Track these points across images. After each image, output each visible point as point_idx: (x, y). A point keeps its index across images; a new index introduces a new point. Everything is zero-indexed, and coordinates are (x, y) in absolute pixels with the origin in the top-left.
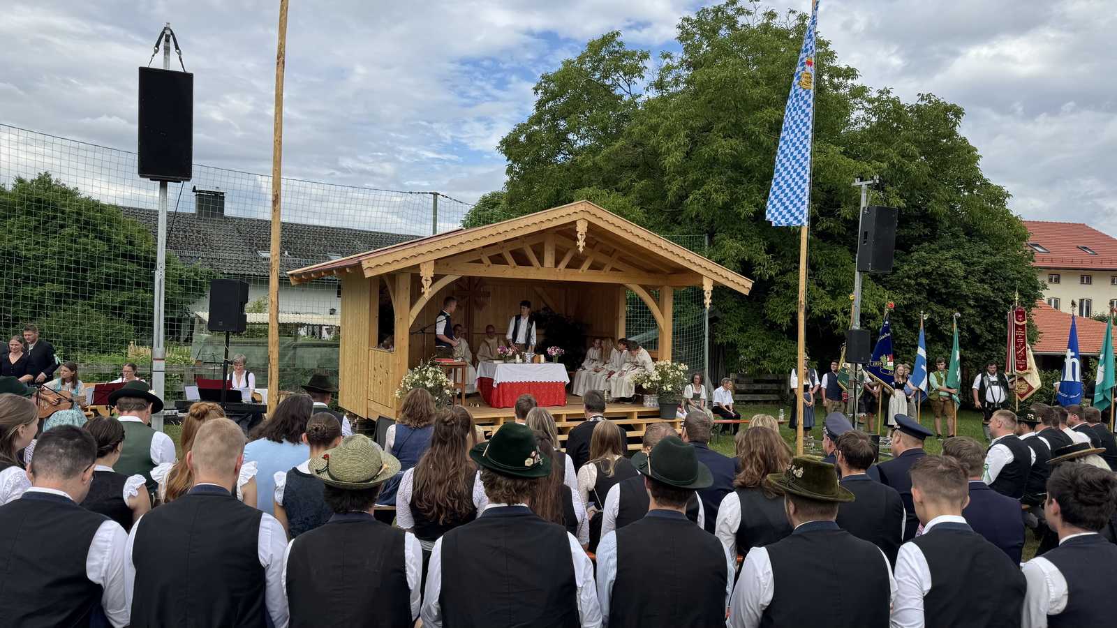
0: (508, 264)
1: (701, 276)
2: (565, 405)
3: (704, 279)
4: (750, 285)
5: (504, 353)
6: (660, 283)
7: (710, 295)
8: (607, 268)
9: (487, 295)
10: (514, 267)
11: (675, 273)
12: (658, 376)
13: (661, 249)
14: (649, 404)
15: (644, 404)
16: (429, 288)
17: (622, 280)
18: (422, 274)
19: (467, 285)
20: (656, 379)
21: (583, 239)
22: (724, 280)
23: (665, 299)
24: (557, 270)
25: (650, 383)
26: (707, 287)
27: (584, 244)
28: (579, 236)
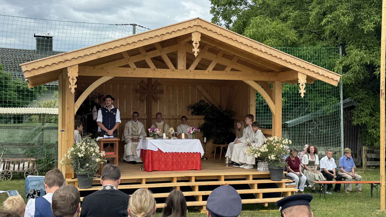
0: (149, 68)
1: (297, 72)
2: (200, 169)
3: (299, 74)
4: (338, 78)
5: (153, 132)
6: (272, 79)
7: (304, 86)
8: (228, 69)
9: (162, 92)
10: (154, 70)
11: (283, 71)
12: (266, 149)
14: (262, 169)
15: (258, 169)
16: (75, 85)
17: (240, 77)
18: (69, 74)
19: (147, 85)
20: (264, 151)
21: (197, 47)
22: (316, 75)
23: (276, 91)
24: (188, 71)
25: (260, 154)
26: (302, 81)
27: (198, 50)
28: (194, 44)
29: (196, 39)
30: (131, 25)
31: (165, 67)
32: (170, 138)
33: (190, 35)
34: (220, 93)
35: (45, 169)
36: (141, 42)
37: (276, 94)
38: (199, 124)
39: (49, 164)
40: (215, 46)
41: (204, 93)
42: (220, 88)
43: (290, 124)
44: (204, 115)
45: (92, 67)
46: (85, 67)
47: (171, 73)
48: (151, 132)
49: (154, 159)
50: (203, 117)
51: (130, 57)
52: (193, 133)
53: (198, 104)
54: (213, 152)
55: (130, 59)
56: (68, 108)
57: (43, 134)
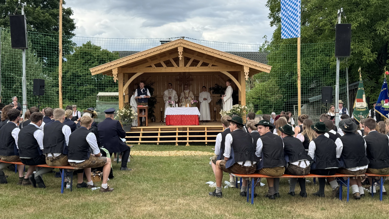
0: (163, 67)
1: (243, 66)
2: (198, 125)
4: (270, 68)
7: (248, 74)
8: (210, 65)
10: (166, 68)
16: (116, 78)
17: (218, 70)
18: (113, 73)
19: (183, 77)
24: (185, 67)
26: (246, 71)
27: (182, 56)
28: (179, 53)
29: (180, 50)
31: (172, 66)
36: (149, 54)
43: (311, 100)
45: (131, 68)
47: (176, 69)
52: (194, 103)
55: (151, 62)
56: (120, 90)
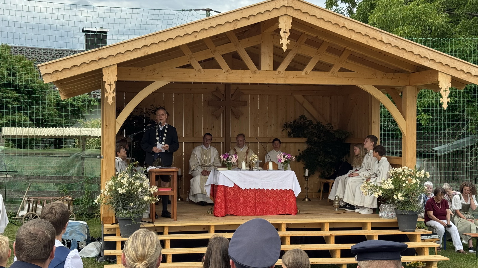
0: (220, 68)
1: (436, 72)
2: (296, 214)
3: (440, 75)
5: (227, 159)
6: (401, 83)
7: (448, 92)
8: (335, 69)
9: (245, 104)
10: (227, 71)
11: (417, 71)
12: (391, 184)
13: (382, 44)
14: (386, 215)
15: (380, 214)
16: (113, 93)
17: (353, 81)
18: (105, 78)
19: (223, 95)
20: (388, 188)
21: (287, 37)
22: (466, 75)
23: (407, 100)
24: (276, 72)
25: (381, 192)
26: (444, 84)
27: (288, 42)
28: (282, 34)
29: (285, 25)
30: (203, 10)
31: (245, 67)
32: (251, 169)
33: (276, 20)
34: (330, 105)
35: (85, 212)
36: (205, 32)
37: (407, 105)
38: (299, 150)
39: (91, 205)
40: (315, 36)
41: (306, 105)
42: (330, 98)
43: (440, 151)
44: (306, 137)
45: (140, 69)
46: (130, 68)
47: (252, 75)
48: (225, 159)
49: (228, 198)
50: (304, 140)
51: (193, 54)
52: (285, 161)
53: (297, 121)
54: (319, 191)
55: (192, 56)
56: (107, 126)
57: (83, 163)
